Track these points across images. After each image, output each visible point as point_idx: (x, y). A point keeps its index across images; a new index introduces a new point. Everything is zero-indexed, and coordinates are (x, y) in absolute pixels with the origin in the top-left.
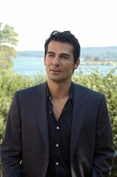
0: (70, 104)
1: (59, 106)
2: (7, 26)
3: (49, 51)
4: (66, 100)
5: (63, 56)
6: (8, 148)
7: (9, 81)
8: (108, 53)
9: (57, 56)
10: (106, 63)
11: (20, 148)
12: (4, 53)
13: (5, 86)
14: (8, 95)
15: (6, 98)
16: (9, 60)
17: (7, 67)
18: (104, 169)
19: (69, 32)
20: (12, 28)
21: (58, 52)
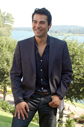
0: (47, 48)
1: (41, 49)
2: (8, 14)
3: (34, 20)
4: (45, 46)
5: (41, 22)
6: (14, 72)
7: (10, 43)
8: (62, 29)
9: (38, 23)
10: (61, 34)
11: (21, 72)
12: (6, 28)
13: (7, 46)
14: (9, 51)
15: (8, 52)
16: (9, 32)
17: (8, 36)
18: (67, 81)
19: (45, 8)
20: (11, 15)
21: (39, 21)
